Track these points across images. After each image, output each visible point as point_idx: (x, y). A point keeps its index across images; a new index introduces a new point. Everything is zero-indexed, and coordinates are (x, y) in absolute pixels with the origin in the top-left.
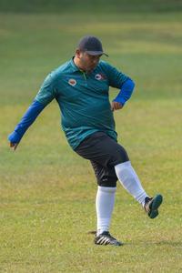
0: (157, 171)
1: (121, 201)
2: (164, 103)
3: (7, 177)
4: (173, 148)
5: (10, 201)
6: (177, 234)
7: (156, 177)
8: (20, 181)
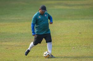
0: (64, 39)
1: (55, 46)
2: (66, 21)
3: (26, 40)
4: (68, 33)
5: (27, 46)
6: (69, 54)
7: (64, 40)
8: (29, 41)
